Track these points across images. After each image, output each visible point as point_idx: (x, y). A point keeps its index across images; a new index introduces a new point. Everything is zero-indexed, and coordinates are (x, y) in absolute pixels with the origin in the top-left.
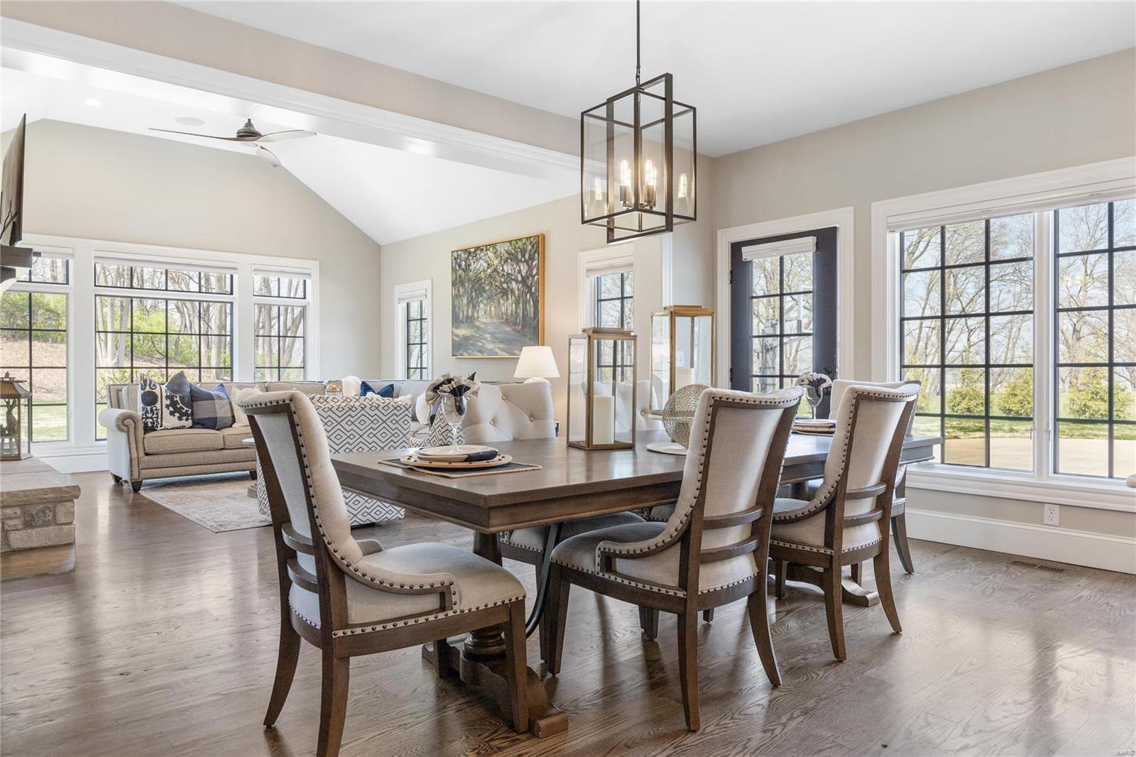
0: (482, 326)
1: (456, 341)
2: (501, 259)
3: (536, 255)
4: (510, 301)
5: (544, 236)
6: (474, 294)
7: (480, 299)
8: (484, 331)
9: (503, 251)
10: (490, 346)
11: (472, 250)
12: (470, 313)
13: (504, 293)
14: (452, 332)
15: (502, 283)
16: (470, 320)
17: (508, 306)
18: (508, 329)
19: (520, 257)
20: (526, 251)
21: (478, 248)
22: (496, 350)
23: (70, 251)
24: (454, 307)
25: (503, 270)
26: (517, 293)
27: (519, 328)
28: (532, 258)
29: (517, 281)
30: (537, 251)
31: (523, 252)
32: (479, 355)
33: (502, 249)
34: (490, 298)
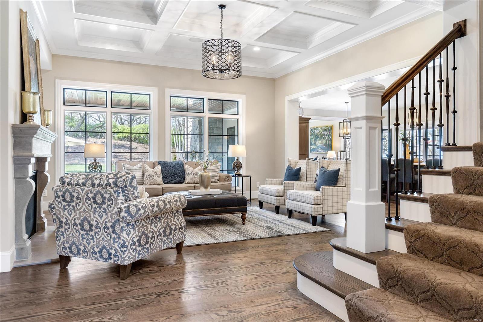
0: (318, 146)
2: (323, 130)
5: (333, 126)
6: (316, 138)
11: (315, 128)
12: (315, 142)
13: (324, 138)
15: (323, 136)
17: (324, 141)
18: (324, 147)
21: (318, 127)
22: (322, 151)
25: (323, 133)
27: (327, 146)
28: (330, 131)
29: (326, 136)
30: (331, 129)
31: (328, 129)
32: (317, 152)
33: (323, 128)
34: (320, 139)
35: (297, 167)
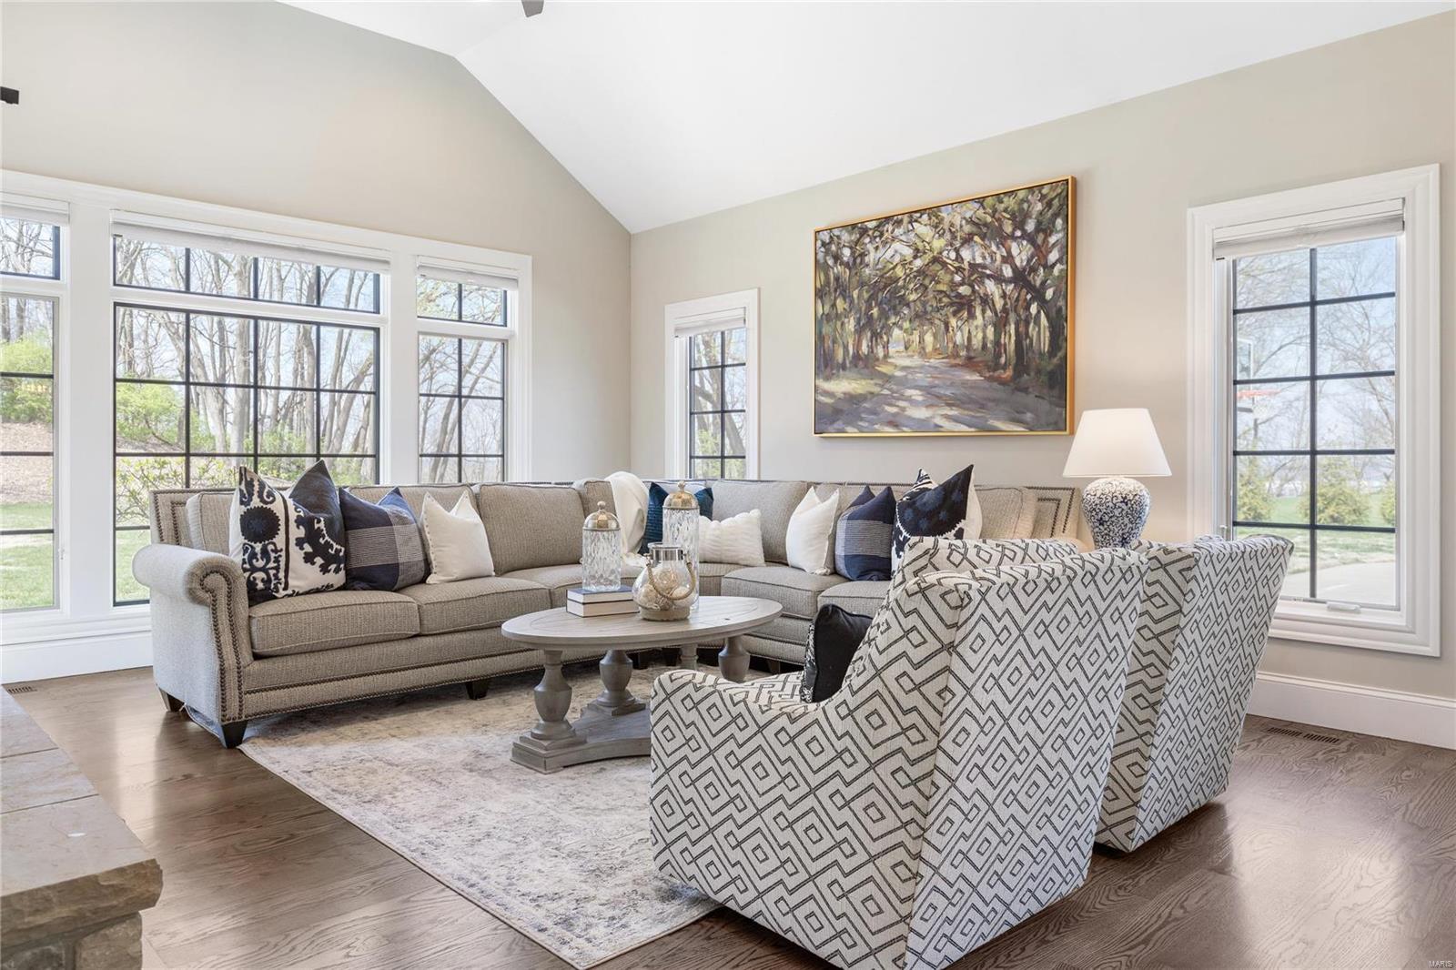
0: (898, 373)
1: (826, 404)
2: (954, 238)
3: (1059, 222)
4: (979, 321)
6: (875, 311)
7: (893, 320)
8: (903, 383)
9: (957, 221)
10: (921, 413)
11: (871, 225)
12: (864, 349)
13: (963, 306)
14: (817, 388)
15: (953, 285)
16: (863, 363)
17: (976, 330)
18: (976, 377)
19: (1008, 228)
20: (1026, 215)
21: (888, 219)
22: (938, 421)
23: (62, 207)
24: (820, 338)
25: (959, 258)
26: (999, 304)
27: (1009, 373)
28: (1045, 228)
29: (999, 279)
30: (1062, 212)
31: (1019, 219)
32: (890, 431)
33: (955, 217)
34: (921, 317)
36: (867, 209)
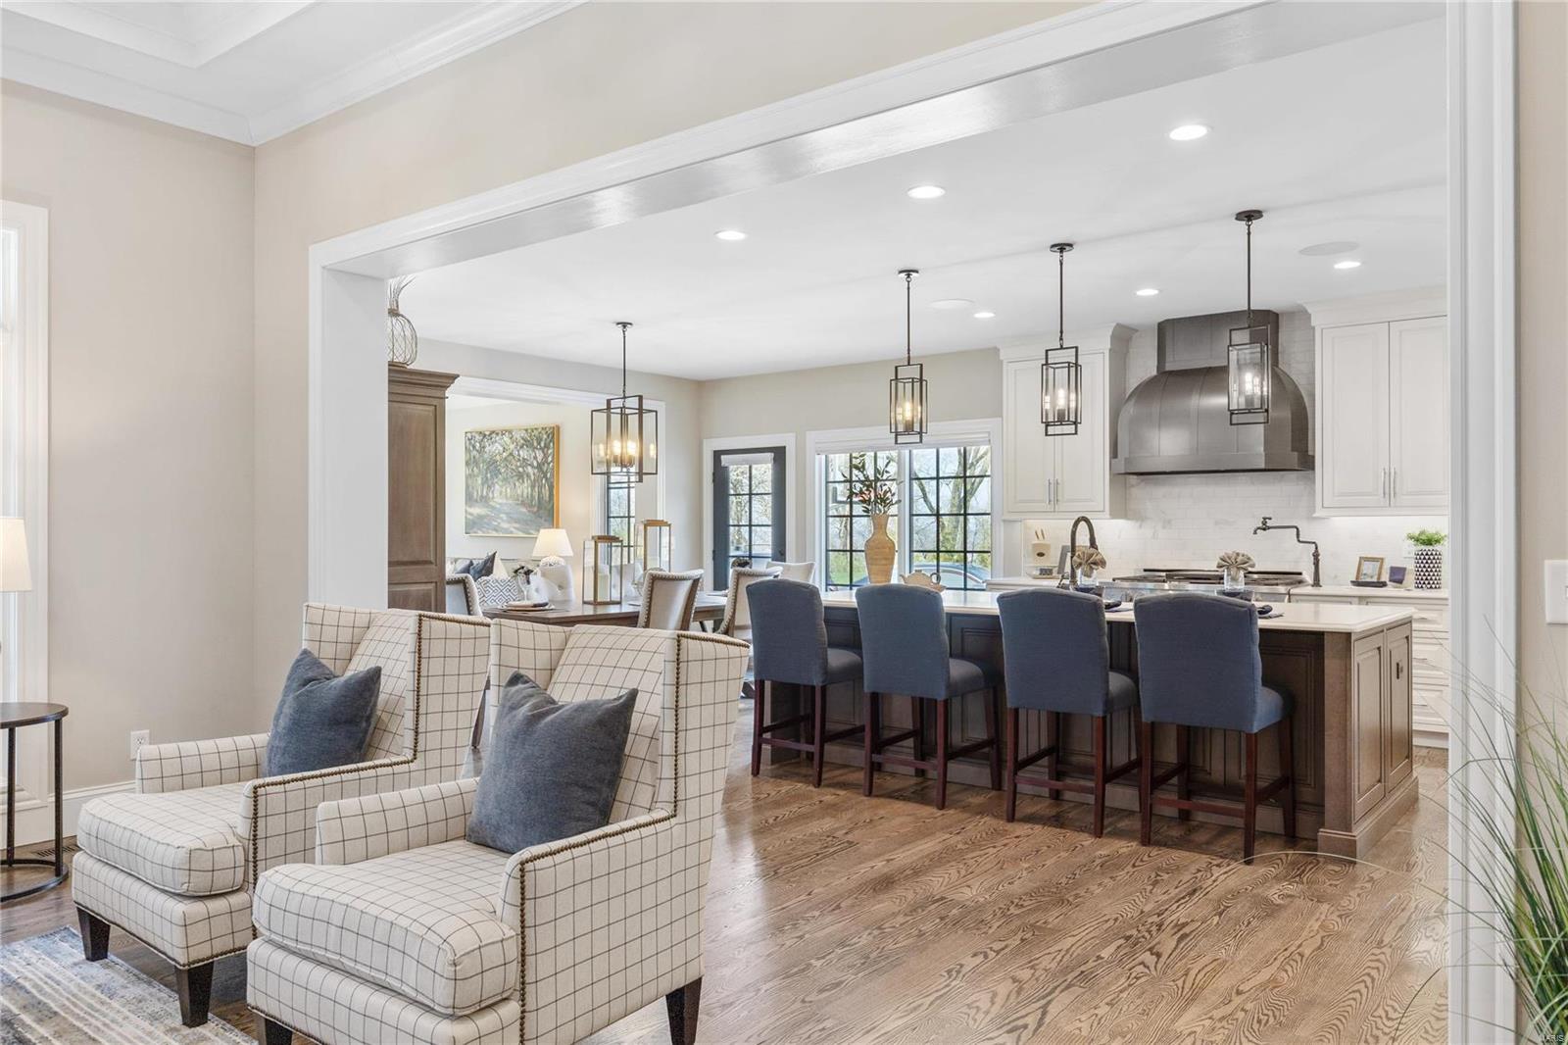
0: (498, 506)
1: (470, 519)
2: (517, 445)
3: (551, 444)
4: (526, 485)
5: (558, 428)
6: (489, 475)
7: (496, 480)
8: (500, 511)
9: (519, 438)
10: (505, 525)
11: (487, 433)
12: (485, 493)
13: (520, 476)
14: (466, 511)
15: (517, 467)
16: (484, 500)
17: (525, 488)
18: (524, 510)
19: (535, 444)
20: (541, 440)
21: (493, 432)
22: (513, 529)
24: (467, 487)
25: (519, 455)
26: (532, 478)
27: (535, 509)
28: (547, 446)
29: (533, 467)
30: (552, 440)
31: (539, 441)
32: (495, 534)
33: (517, 436)
34: (505, 480)
35: (359, 666)
36: (487, 425)
